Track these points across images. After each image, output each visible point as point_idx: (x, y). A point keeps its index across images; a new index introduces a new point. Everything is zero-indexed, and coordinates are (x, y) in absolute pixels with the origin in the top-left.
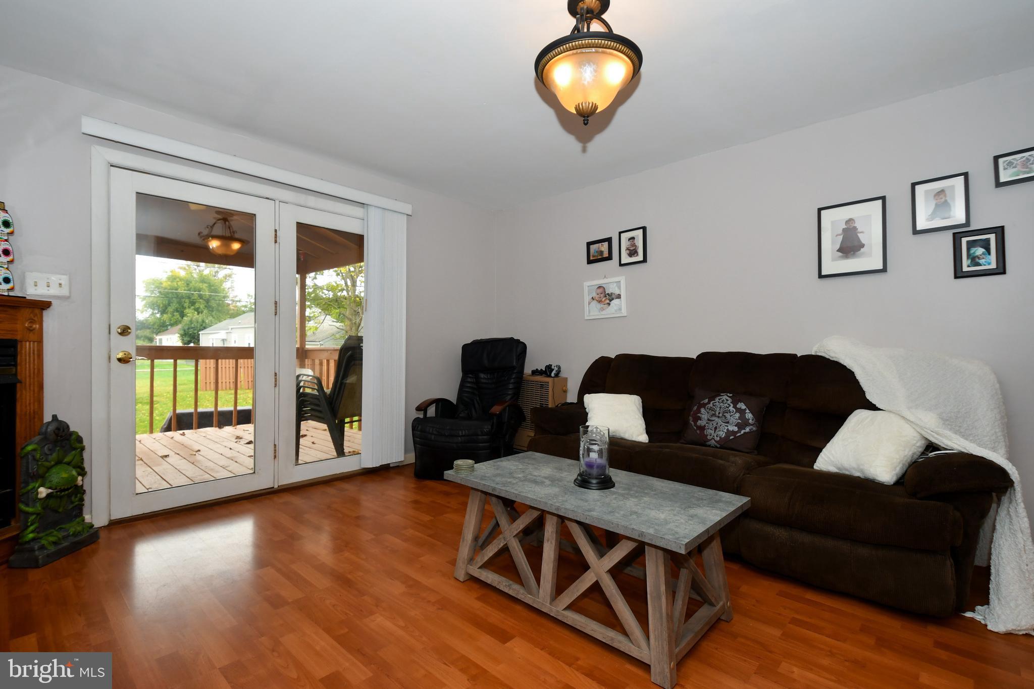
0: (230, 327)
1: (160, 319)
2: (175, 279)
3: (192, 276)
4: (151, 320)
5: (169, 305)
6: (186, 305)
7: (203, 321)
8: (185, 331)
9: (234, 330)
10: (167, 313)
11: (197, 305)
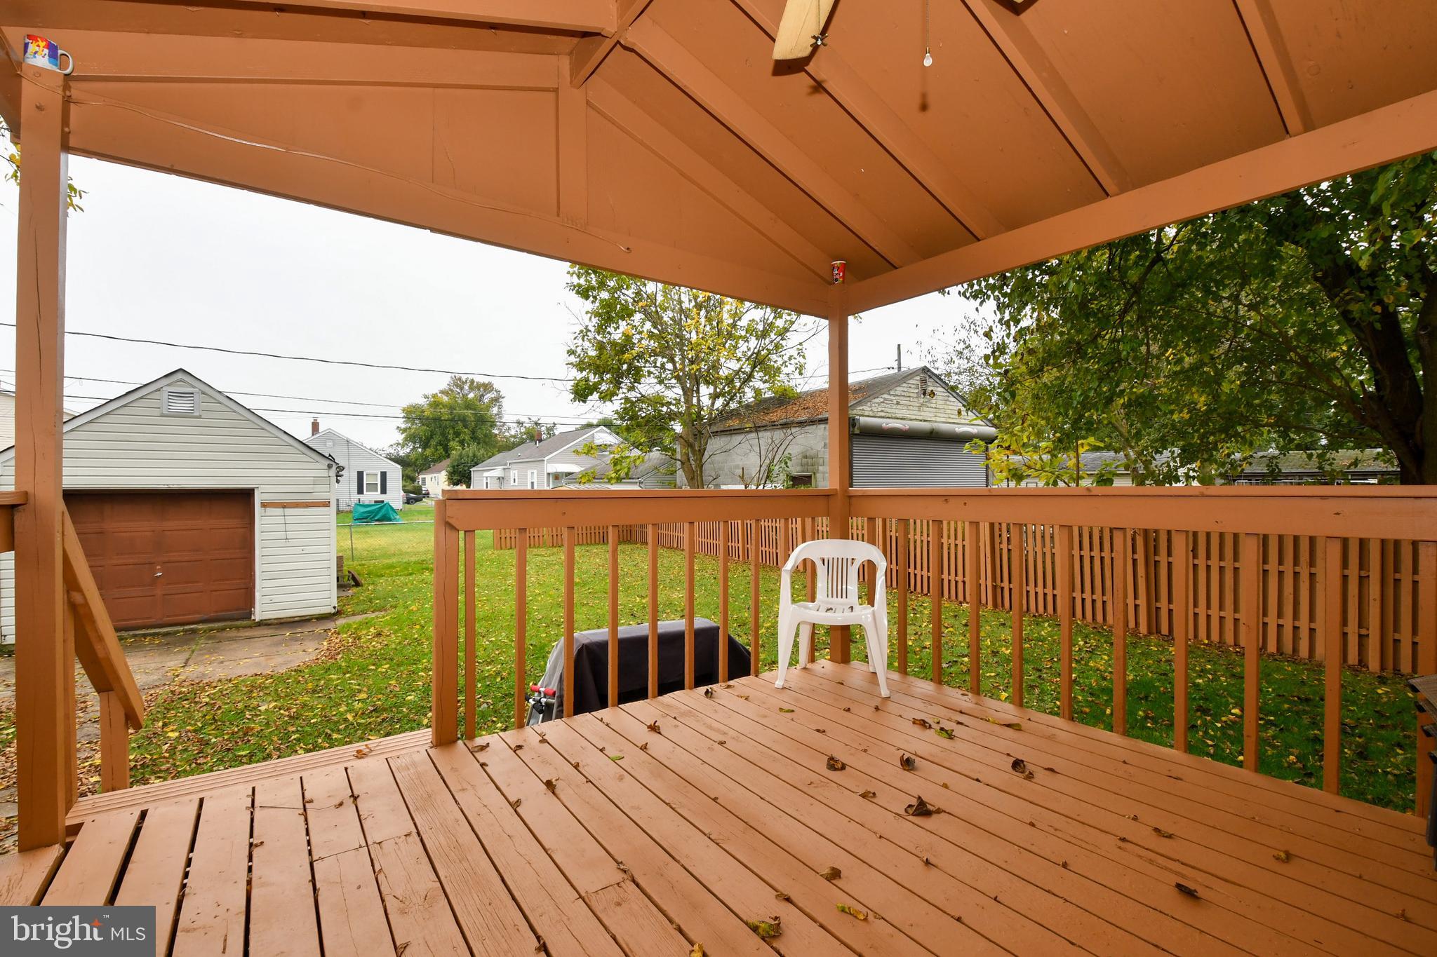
0: (508, 462)
1: (422, 454)
2: (437, 405)
3: (456, 401)
4: (413, 456)
5: (432, 437)
6: (450, 436)
7: (474, 456)
8: (453, 467)
9: (513, 466)
10: (429, 447)
11: (462, 437)
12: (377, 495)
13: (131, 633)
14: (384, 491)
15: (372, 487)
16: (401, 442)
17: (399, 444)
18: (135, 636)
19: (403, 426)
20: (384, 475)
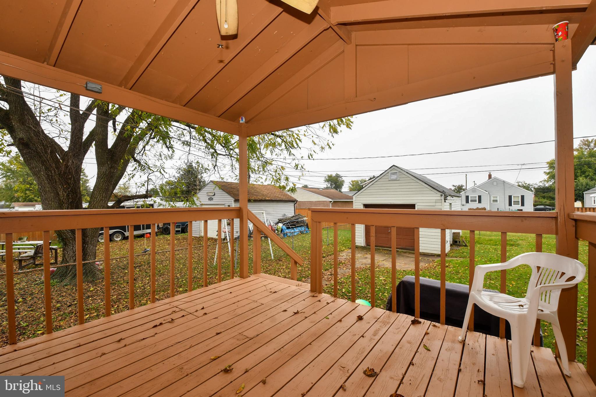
3: (583, 154)
12: (519, 207)
13: (382, 248)
14: (523, 204)
15: (516, 203)
16: (546, 179)
17: (545, 180)
18: (383, 249)
19: (548, 171)
20: (523, 197)
